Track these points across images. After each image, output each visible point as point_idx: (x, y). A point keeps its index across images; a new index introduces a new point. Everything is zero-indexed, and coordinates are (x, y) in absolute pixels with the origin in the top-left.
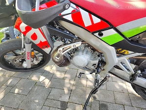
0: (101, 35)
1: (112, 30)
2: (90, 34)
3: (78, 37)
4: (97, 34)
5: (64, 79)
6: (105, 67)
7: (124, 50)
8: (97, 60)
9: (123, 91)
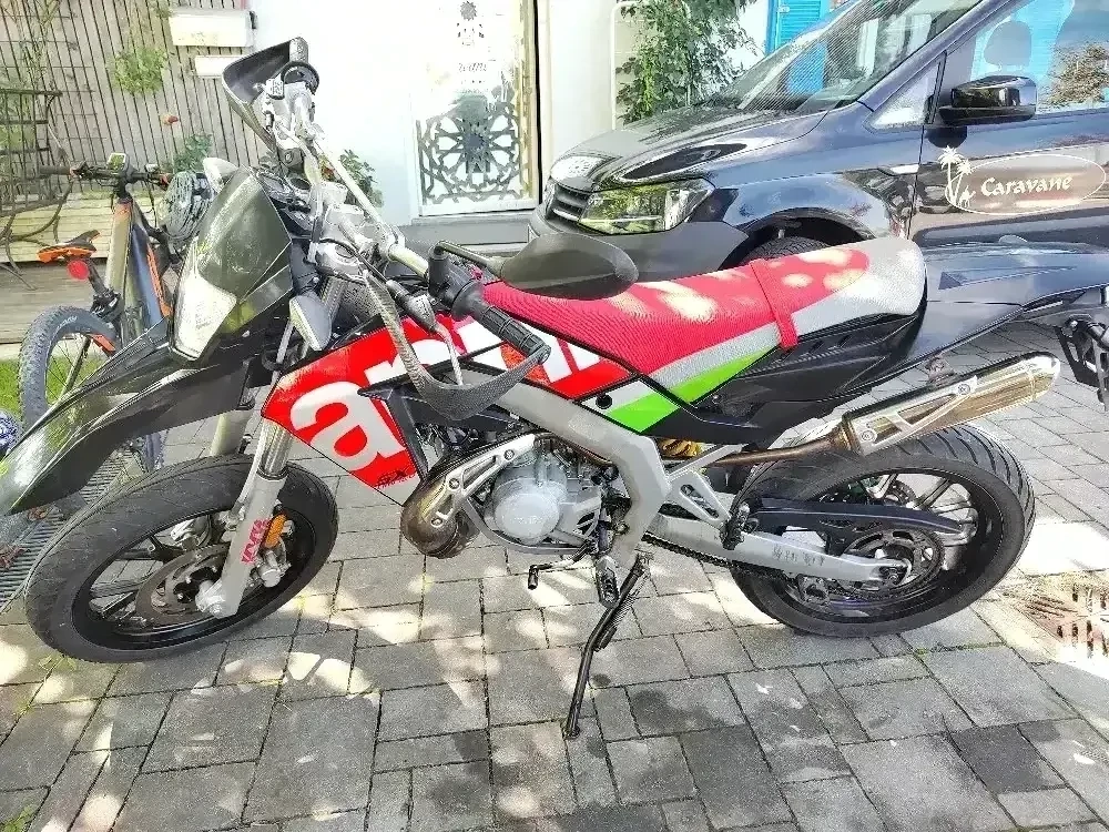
0: (605, 402)
1: (639, 383)
2: (567, 405)
3: (522, 420)
4: (592, 403)
5: (424, 638)
6: (628, 519)
7: (684, 444)
8: (594, 495)
9: (711, 624)
